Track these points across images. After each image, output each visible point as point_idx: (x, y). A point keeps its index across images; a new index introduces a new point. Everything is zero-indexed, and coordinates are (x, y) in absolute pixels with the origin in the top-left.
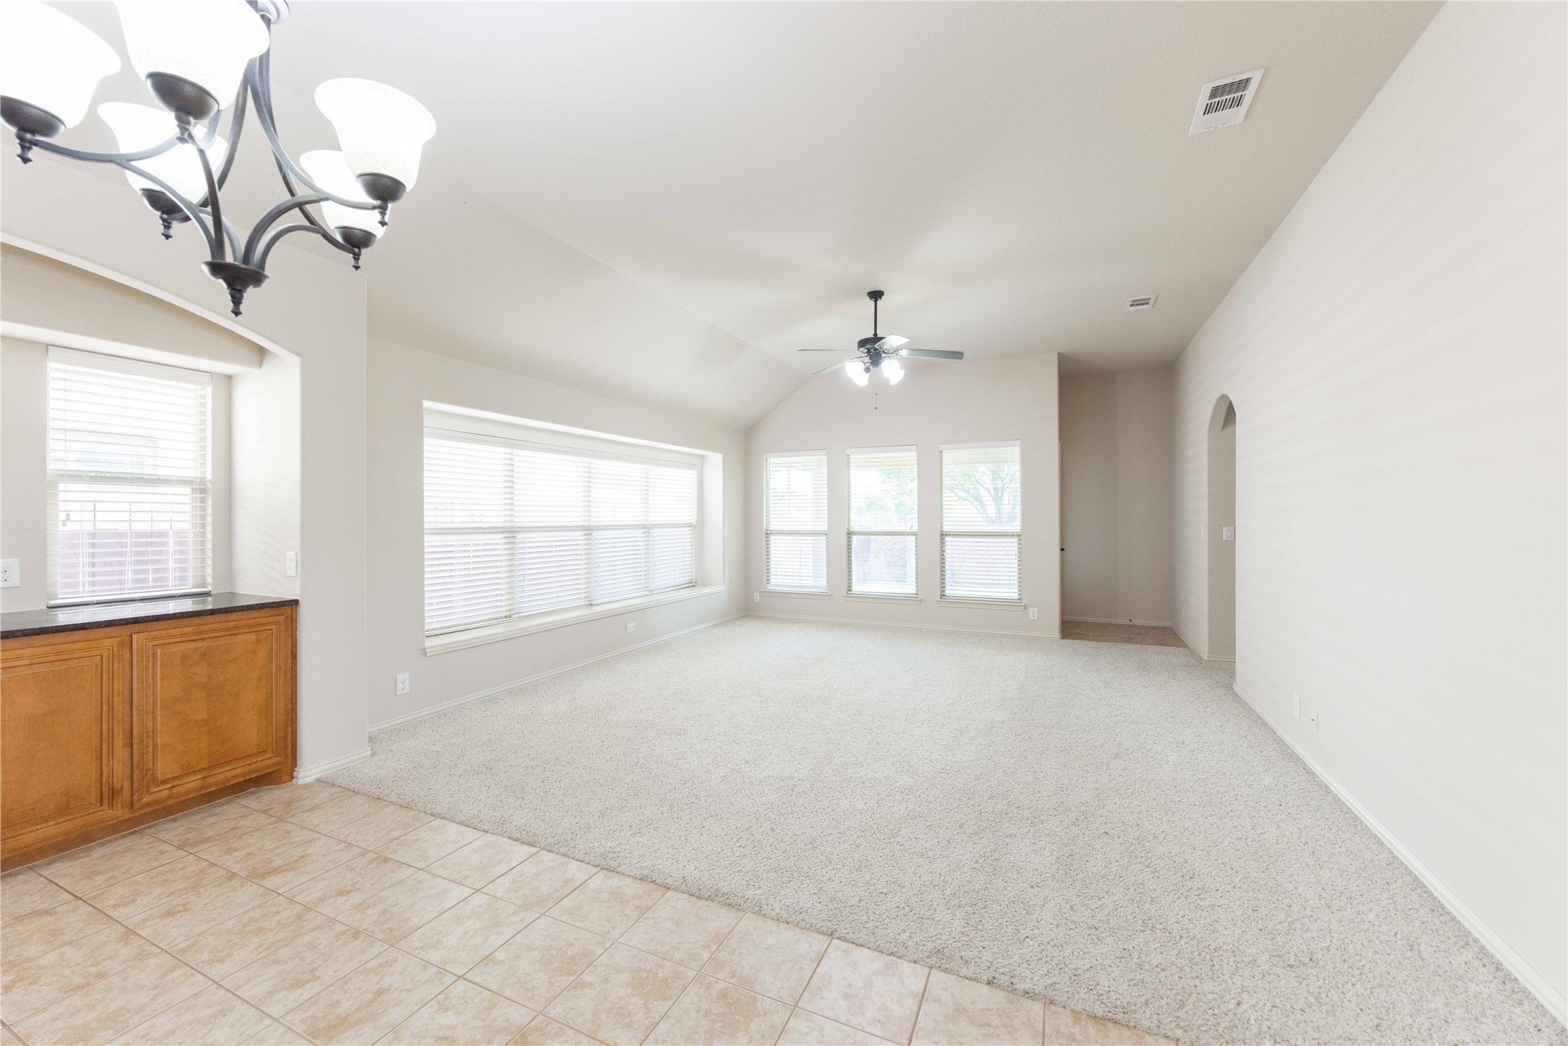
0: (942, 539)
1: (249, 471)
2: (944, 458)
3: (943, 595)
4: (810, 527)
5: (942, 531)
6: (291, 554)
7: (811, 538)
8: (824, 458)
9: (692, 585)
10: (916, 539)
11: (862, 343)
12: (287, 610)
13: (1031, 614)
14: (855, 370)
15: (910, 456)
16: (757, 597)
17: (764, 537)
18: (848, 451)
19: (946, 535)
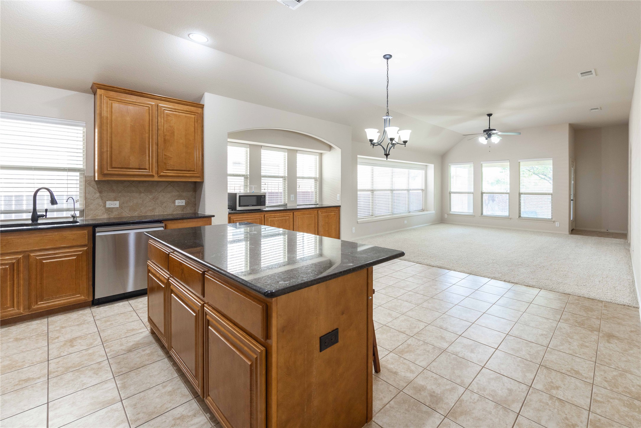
0: (519, 195)
1: (326, 175)
2: (521, 165)
3: (520, 216)
4: (467, 191)
5: (520, 192)
6: (338, 195)
7: (467, 195)
8: (472, 165)
9: (423, 210)
10: (509, 195)
11: (485, 131)
12: (338, 208)
13: (556, 224)
14: (482, 140)
15: (507, 164)
16: (446, 216)
17: (449, 194)
18: (482, 163)
19: (521, 194)
